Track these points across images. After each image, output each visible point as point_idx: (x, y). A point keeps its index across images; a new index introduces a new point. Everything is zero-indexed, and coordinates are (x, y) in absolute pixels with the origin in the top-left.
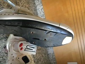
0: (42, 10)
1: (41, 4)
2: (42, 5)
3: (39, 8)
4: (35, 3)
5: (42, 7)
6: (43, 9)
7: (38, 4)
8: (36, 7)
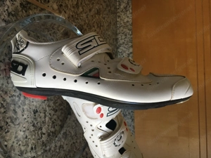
0: (128, 57)
1: (130, 44)
2: (132, 46)
3: (125, 52)
4: (117, 39)
5: (131, 50)
6: (131, 55)
7: (124, 43)
8: (118, 48)
